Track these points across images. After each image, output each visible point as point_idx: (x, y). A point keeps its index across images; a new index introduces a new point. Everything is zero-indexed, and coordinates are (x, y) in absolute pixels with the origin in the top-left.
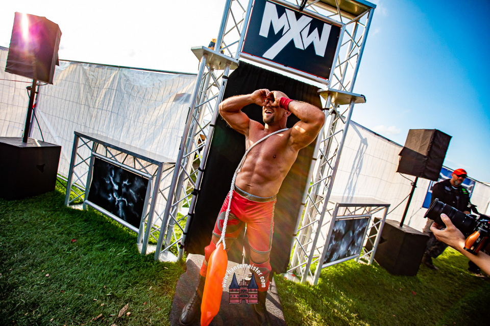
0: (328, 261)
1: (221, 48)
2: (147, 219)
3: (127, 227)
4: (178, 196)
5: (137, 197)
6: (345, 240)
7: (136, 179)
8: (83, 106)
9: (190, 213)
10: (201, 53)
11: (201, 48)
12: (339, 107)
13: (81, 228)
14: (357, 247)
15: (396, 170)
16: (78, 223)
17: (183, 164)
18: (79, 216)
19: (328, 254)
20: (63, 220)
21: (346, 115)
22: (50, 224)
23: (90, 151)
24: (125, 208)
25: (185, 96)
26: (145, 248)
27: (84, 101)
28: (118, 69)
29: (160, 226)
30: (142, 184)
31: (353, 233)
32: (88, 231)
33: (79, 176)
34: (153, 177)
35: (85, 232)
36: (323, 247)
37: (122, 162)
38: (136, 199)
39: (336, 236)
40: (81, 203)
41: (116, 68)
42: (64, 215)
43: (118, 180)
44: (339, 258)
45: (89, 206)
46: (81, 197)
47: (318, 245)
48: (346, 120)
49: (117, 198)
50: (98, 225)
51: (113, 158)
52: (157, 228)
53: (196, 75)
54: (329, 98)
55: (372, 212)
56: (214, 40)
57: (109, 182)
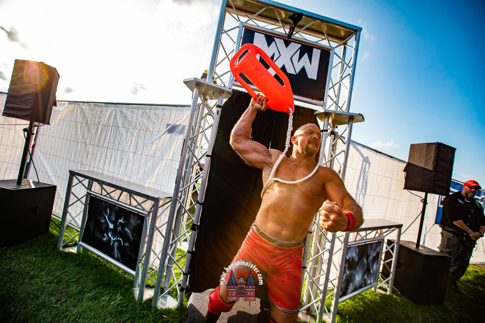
0: (344, 294)
1: (213, 78)
2: (143, 259)
3: (123, 270)
4: (177, 232)
5: (133, 236)
6: (359, 268)
7: (132, 217)
8: (80, 144)
9: (190, 251)
10: (194, 84)
11: (193, 79)
12: (337, 127)
13: (72, 275)
14: (374, 274)
15: (403, 187)
16: (71, 268)
17: (180, 199)
18: (71, 260)
19: (343, 286)
20: (53, 266)
21: (346, 135)
22: (39, 272)
23: (86, 190)
24: (120, 248)
25: (180, 128)
26: (141, 294)
27: (80, 139)
28: (114, 105)
29: (158, 266)
30: (138, 222)
31: (367, 260)
32: (81, 278)
33: (74, 216)
34: (149, 213)
35: (77, 278)
36: (337, 279)
37: (117, 199)
38: (132, 238)
39: (349, 265)
40: (75, 245)
41: (112, 105)
42: (56, 260)
43: (113, 219)
44: (355, 290)
45: (84, 248)
46: (75, 238)
47: (331, 277)
48: (346, 140)
49: (112, 238)
50: (92, 270)
51: (108, 196)
52: (156, 269)
53: (190, 106)
54: (326, 119)
55: (384, 234)
56: (206, 71)
57: (104, 221)
